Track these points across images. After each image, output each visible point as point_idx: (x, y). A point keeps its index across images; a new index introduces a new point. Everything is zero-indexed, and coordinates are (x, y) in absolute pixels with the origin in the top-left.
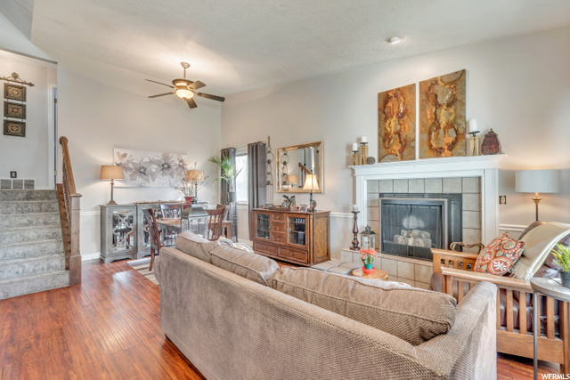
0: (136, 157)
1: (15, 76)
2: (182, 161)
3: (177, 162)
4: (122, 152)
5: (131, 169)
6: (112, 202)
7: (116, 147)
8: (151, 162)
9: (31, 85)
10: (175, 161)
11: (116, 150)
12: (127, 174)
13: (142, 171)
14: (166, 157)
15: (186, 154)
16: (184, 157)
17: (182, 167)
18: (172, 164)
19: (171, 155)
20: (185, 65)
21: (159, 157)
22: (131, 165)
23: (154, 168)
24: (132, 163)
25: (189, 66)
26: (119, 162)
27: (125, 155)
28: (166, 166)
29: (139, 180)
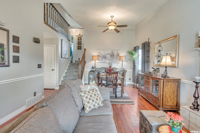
0: (103, 53)
1: (80, 34)
2: (118, 53)
3: (116, 54)
4: (99, 51)
5: (101, 57)
6: (95, 67)
7: (98, 50)
8: (107, 54)
9: (82, 36)
10: (115, 53)
11: (97, 51)
12: (100, 58)
13: (104, 57)
14: (113, 52)
15: (120, 50)
16: (119, 52)
17: (118, 55)
18: (114, 55)
19: (114, 51)
20: (112, 17)
21: (110, 52)
22: (101, 56)
23: (108, 56)
24: (102, 55)
25: (113, 17)
26: (98, 55)
27: (100, 52)
28: (112, 55)
29: (104, 60)
